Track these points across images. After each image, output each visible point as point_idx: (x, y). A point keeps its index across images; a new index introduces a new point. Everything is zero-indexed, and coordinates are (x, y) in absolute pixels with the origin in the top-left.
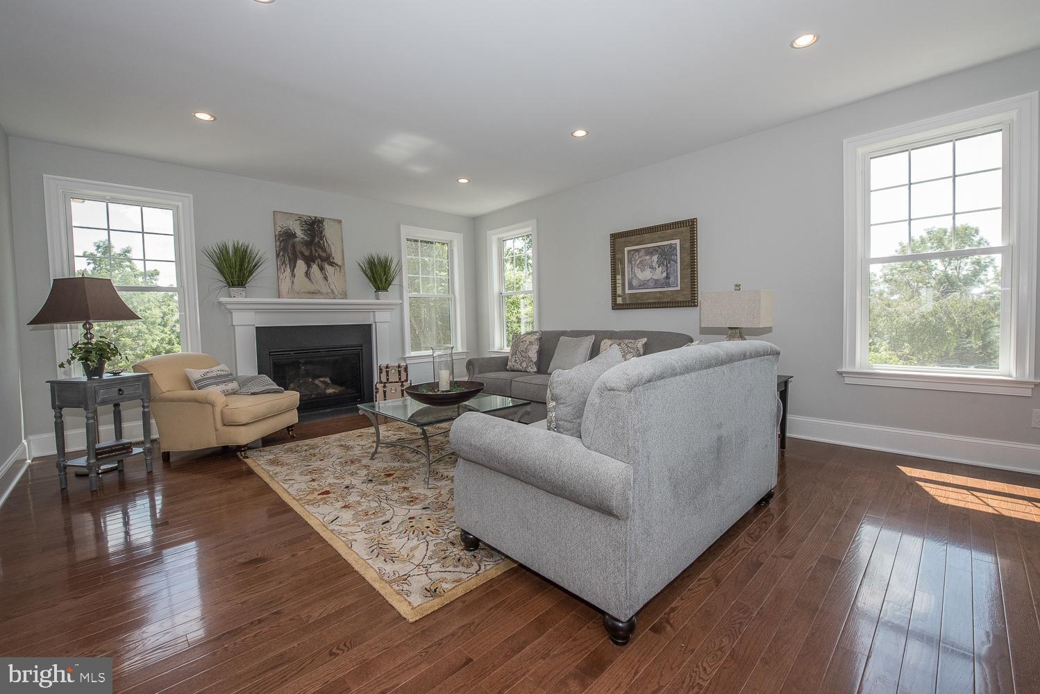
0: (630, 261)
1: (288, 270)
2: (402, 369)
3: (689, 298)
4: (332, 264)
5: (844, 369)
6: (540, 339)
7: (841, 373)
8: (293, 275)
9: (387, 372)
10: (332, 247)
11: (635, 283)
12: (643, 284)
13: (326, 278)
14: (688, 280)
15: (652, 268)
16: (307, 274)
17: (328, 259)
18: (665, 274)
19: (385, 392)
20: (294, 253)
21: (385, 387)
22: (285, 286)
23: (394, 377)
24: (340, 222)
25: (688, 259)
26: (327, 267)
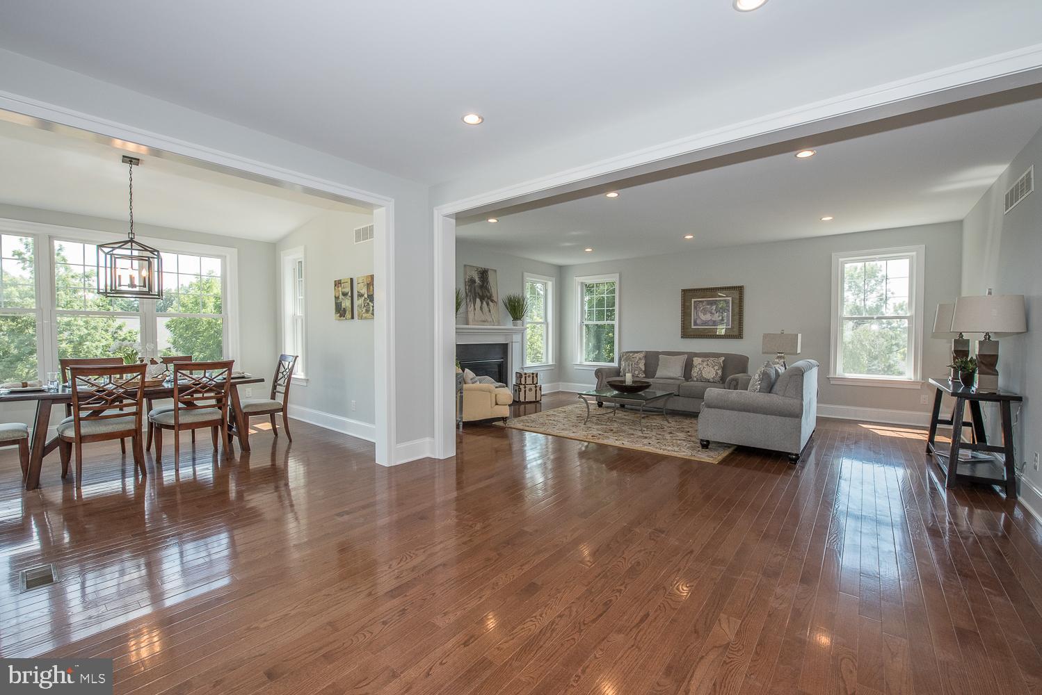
0: (695, 308)
1: (472, 305)
2: (535, 375)
3: (736, 333)
4: (492, 301)
5: (830, 376)
6: (645, 357)
7: (829, 378)
8: (475, 309)
9: (525, 377)
10: (493, 289)
11: (698, 322)
12: (705, 323)
13: (490, 311)
14: (736, 322)
15: (711, 313)
16: (481, 308)
17: (490, 298)
18: (721, 318)
19: (525, 391)
20: (475, 293)
21: (525, 387)
22: (471, 316)
23: (529, 381)
24: (495, 271)
25: (737, 310)
26: (490, 303)
